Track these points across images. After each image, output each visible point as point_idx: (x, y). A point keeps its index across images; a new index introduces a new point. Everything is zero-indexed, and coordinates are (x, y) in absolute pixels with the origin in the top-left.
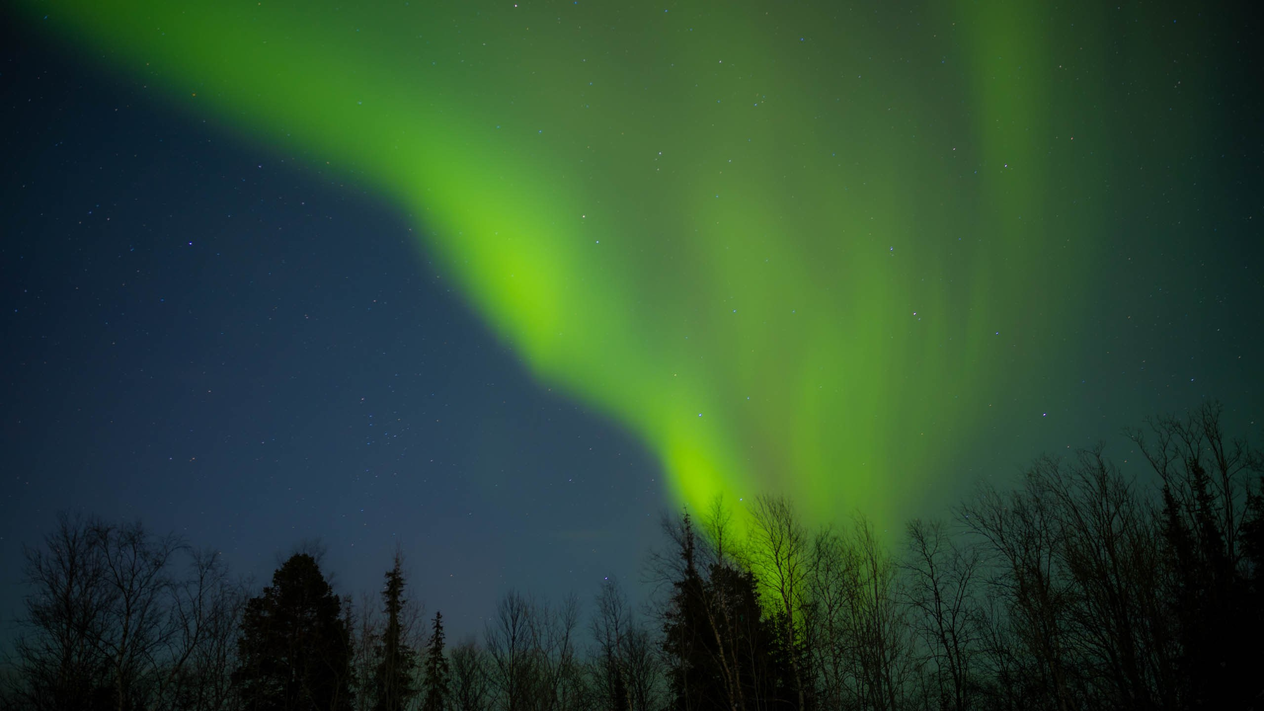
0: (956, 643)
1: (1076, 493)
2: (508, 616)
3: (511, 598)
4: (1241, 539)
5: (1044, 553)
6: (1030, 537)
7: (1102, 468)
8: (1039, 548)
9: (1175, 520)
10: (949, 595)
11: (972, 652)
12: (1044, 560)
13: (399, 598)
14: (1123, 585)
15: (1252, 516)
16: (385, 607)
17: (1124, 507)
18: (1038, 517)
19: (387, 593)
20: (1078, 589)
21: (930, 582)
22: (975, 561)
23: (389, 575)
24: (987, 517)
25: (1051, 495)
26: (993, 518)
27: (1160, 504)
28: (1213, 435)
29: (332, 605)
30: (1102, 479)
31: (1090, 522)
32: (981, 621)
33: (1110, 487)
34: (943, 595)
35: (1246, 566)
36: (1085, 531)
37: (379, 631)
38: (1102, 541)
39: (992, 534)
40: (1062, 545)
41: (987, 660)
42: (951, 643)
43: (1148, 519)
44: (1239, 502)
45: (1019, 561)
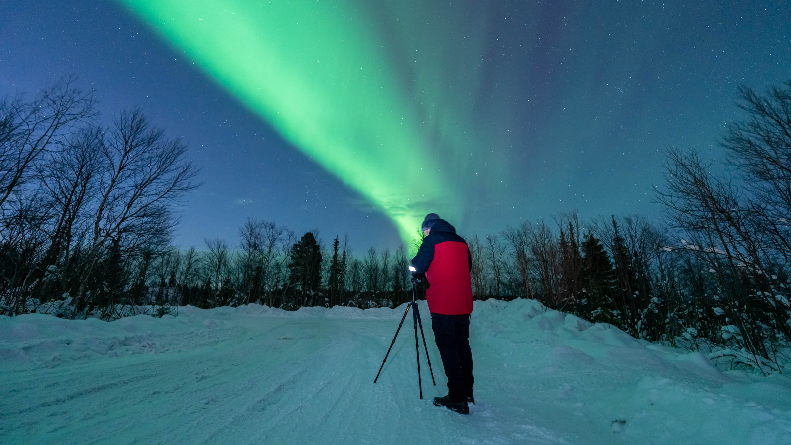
0: (498, 270)
1: (536, 231)
2: (371, 254)
3: (372, 249)
4: (581, 246)
5: (525, 247)
6: (522, 242)
7: (544, 225)
8: (524, 246)
9: (563, 239)
10: (497, 257)
11: (502, 273)
12: (525, 250)
13: (338, 247)
14: (547, 257)
15: (585, 240)
16: (334, 249)
17: (549, 236)
18: (524, 237)
19: (335, 245)
20: (534, 257)
21: (492, 253)
22: (505, 248)
23: (335, 240)
24: (509, 236)
25: (529, 231)
26: (511, 236)
27: (559, 235)
28: (575, 218)
29: (318, 247)
30: (543, 228)
31: (539, 239)
32: (505, 264)
33: (545, 230)
34: (495, 257)
35: (583, 255)
36: (538, 242)
37: (332, 256)
38: (542, 245)
39: (511, 241)
40: (531, 245)
41: (506, 276)
42: (497, 270)
43: (556, 240)
44: (581, 237)
45: (518, 248)
